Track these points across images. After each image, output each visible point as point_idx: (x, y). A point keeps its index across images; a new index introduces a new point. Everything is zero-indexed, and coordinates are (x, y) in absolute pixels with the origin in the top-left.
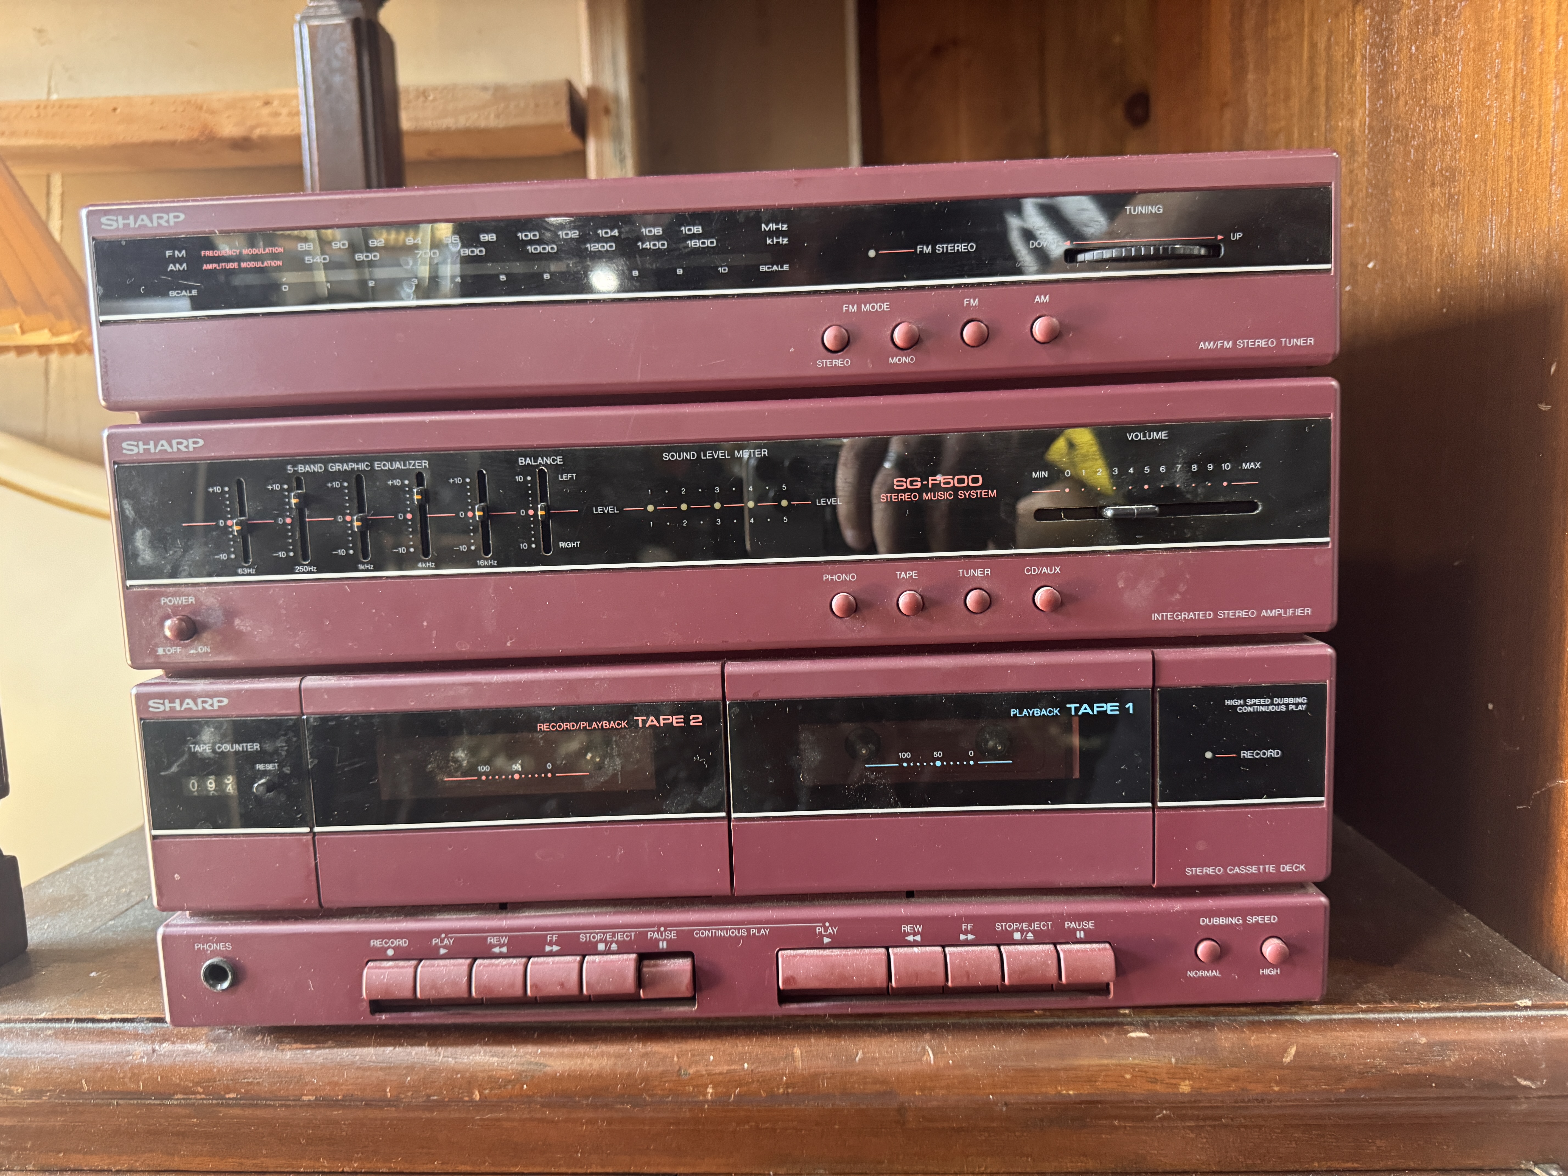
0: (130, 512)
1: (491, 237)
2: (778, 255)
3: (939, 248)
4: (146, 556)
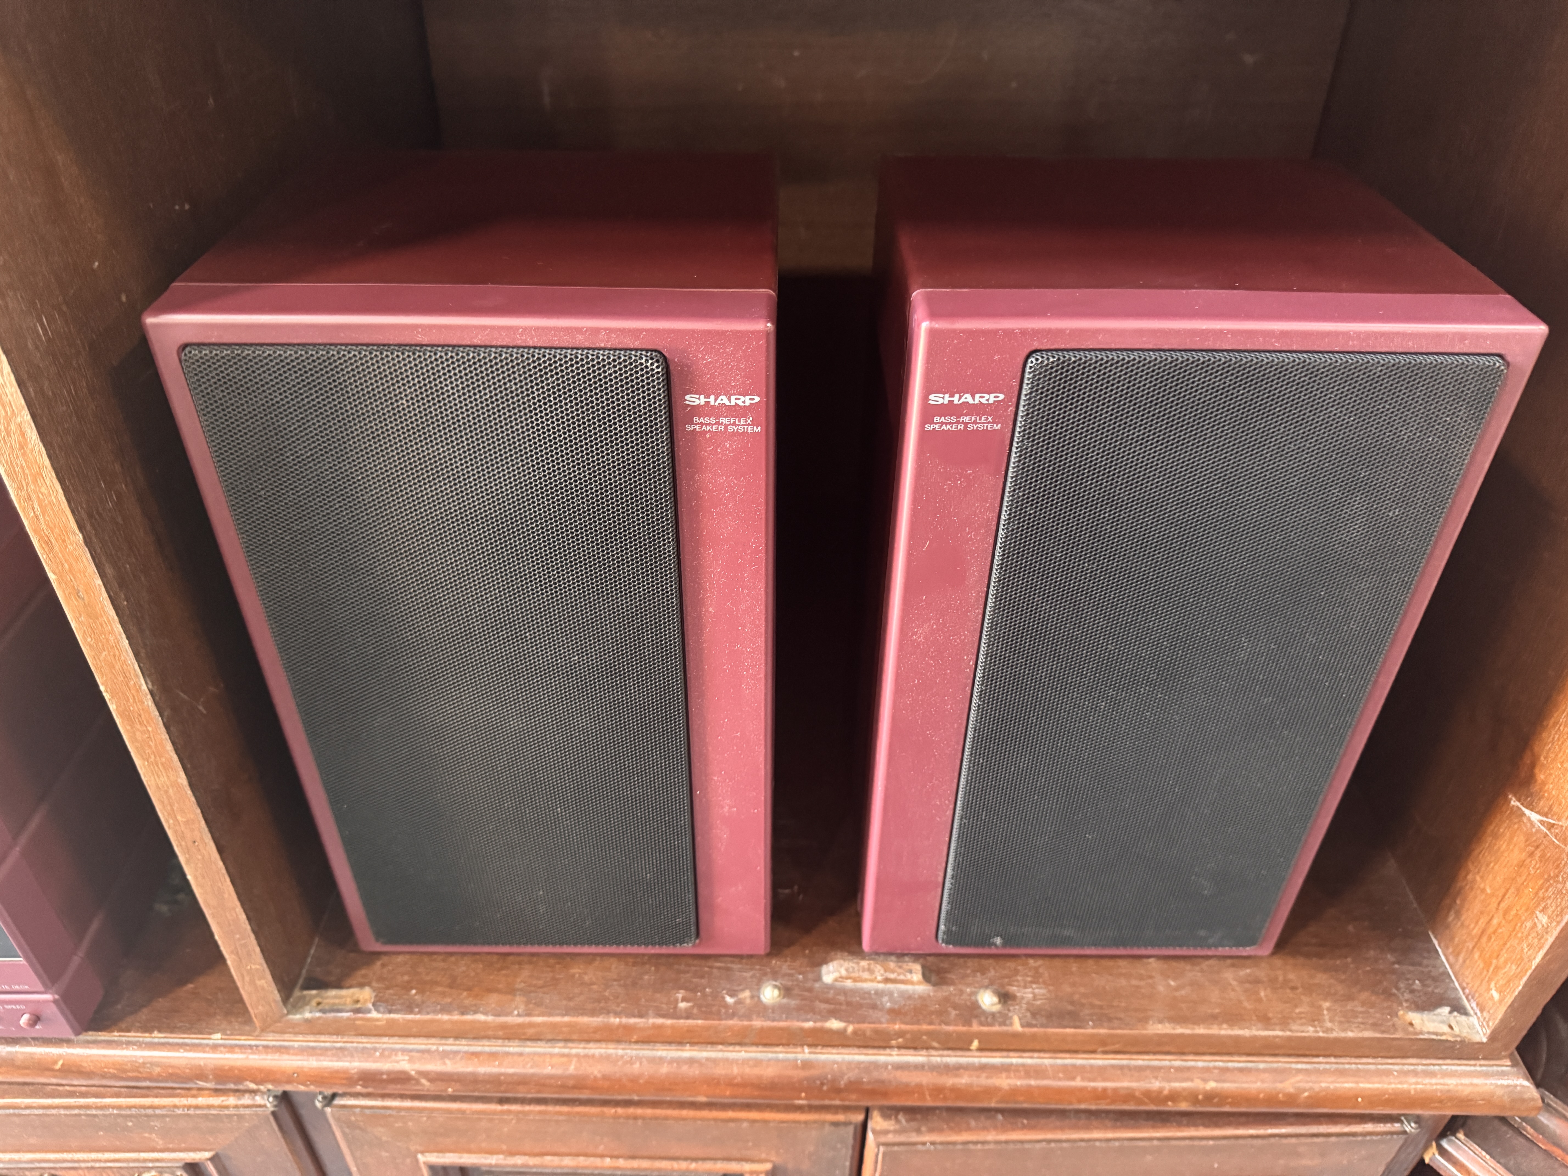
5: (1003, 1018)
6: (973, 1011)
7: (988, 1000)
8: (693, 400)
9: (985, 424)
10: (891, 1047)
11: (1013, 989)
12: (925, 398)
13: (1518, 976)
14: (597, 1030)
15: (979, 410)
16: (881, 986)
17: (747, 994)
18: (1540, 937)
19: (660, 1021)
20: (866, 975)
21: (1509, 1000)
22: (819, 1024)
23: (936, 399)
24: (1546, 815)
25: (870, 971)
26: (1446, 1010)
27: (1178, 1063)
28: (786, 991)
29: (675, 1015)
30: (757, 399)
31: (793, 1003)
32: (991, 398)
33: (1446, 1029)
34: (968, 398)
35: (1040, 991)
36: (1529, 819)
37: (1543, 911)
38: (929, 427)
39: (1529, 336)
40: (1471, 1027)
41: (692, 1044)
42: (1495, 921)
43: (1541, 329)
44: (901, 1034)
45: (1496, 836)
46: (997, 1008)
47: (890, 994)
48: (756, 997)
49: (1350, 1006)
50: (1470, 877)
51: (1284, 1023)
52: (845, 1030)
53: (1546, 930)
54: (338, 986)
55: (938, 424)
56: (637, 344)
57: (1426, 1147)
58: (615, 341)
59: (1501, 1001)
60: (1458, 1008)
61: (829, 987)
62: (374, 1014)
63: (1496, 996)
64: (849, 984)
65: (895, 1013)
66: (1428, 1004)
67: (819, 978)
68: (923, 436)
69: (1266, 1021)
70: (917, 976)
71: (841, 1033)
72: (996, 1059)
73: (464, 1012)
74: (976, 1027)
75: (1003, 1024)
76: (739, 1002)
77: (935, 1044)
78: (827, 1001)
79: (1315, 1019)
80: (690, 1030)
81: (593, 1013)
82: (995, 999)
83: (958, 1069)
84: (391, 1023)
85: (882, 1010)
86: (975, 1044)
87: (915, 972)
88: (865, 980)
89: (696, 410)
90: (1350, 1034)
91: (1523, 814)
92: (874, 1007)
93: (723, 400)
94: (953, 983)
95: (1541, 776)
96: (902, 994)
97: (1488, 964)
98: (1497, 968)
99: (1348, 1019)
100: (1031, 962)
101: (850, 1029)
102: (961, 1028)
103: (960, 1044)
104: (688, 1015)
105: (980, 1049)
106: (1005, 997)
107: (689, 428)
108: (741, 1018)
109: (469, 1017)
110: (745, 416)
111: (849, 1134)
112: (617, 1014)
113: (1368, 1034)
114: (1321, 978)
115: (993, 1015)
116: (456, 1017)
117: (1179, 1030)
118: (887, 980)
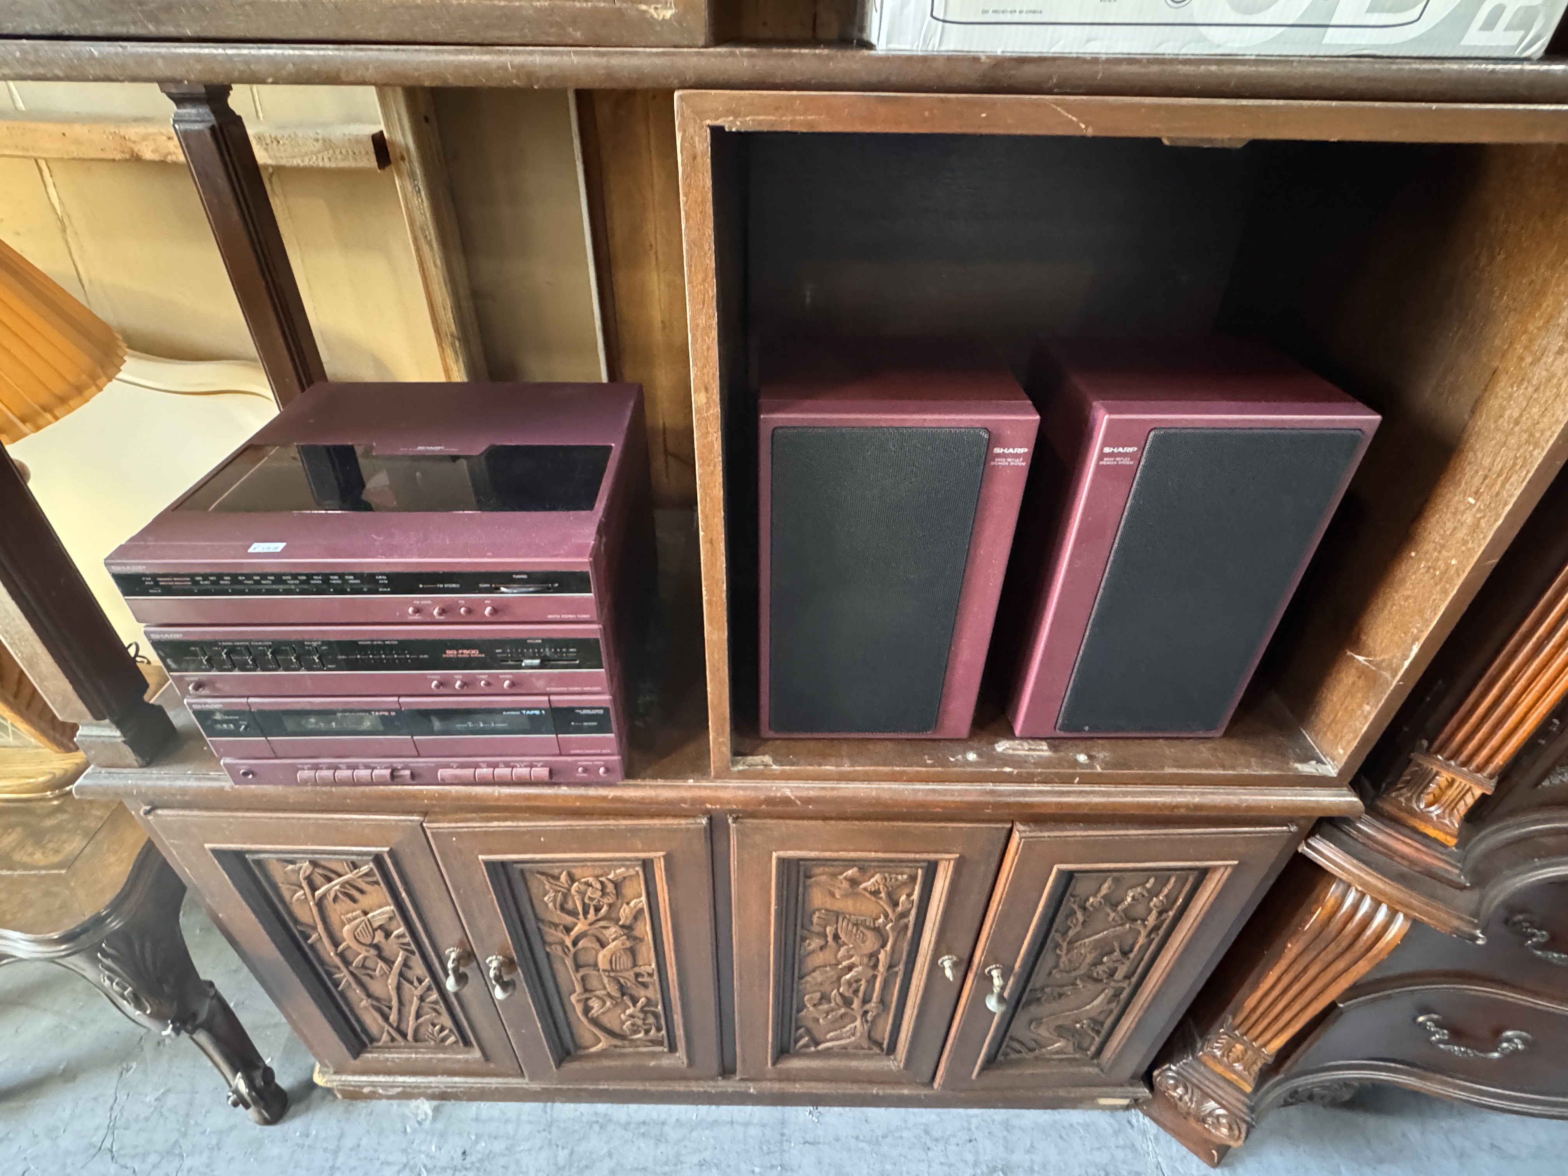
0: (162, 654)
1: (272, 578)
2: (385, 586)
3: (446, 586)
4: (173, 666)
5: (1090, 766)
6: (1076, 764)
7: (1082, 758)
8: (997, 450)
9: (1127, 461)
10: (1034, 782)
11: (1094, 753)
12: (1101, 449)
13: (1354, 739)
14: (886, 774)
15: (1125, 455)
16: (1027, 753)
17: (960, 757)
18: (1366, 717)
19: (919, 769)
20: (1020, 747)
21: (1349, 752)
22: (1000, 770)
23: (1107, 450)
24: (1368, 656)
25: (1022, 745)
26: (1314, 762)
27: (1179, 790)
28: (980, 755)
29: (926, 766)
30: (1026, 450)
31: (984, 760)
32: (1130, 450)
33: (1314, 771)
34: (1121, 450)
35: (1107, 754)
36: (1358, 660)
37: (1368, 704)
38: (1101, 463)
39: (1374, 420)
40: (1328, 770)
41: (933, 782)
42: (1340, 714)
43: (1378, 417)
44: (1040, 774)
45: (1338, 672)
46: (1087, 762)
47: (1032, 756)
48: (964, 757)
49: (1265, 760)
50: (1324, 695)
51: (1233, 768)
52: (1012, 772)
53: (1369, 713)
54: (752, 754)
55: (1106, 461)
56: (979, 426)
57: (1299, 843)
58: (969, 424)
59: (1345, 753)
60: (1319, 761)
61: (1002, 753)
62: (775, 767)
63: (1341, 751)
64: (1011, 752)
65: (1037, 764)
66: (1305, 760)
67: (994, 749)
68: (1098, 466)
69: (1223, 767)
70: (1045, 748)
71: (1010, 774)
72: (1087, 788)
73: (820, 765)
74: (1079, 771)
75: (1092, 768)
76: (957, 760)
77: (1057, 780)
78: (1001, 759)
79: (1248, 766)
80: (935, 773)
81: (884, 765)
82: (1086, 758)
83: (1068, 793)
84: (783, 771)
85: (1030, 763)
86: (1077, 779)
87: (1044, 746)
88: (1019, 750)
89: (999, 455)
90: (1267, 773)
91: (1354, 658)
92: (1026, 762)
93: (1011, 450)
94: (1061, 751)
95: (1364, 638)
96: (1039, 756)
97: (1336, 736)
98: (1342, 737)
99: (1265, 766)
100: (1100, 741)
101: (1016, 771)
102: (1071, 771)
103: (1067, 780)
104: (932, 766)
105: (1079, 783)
106: (1090, 757)
107: (992, 463)
108: (960, 767)
109: (823, 768)
110: (1019, 458)
111: (1004, 834)
112: (896, 766)
113: (1275, 773)
114: (1248, 748)
115: (1086, 765)
116: (817, 768)
117: (1181, 771)
118: (1030, 750)
